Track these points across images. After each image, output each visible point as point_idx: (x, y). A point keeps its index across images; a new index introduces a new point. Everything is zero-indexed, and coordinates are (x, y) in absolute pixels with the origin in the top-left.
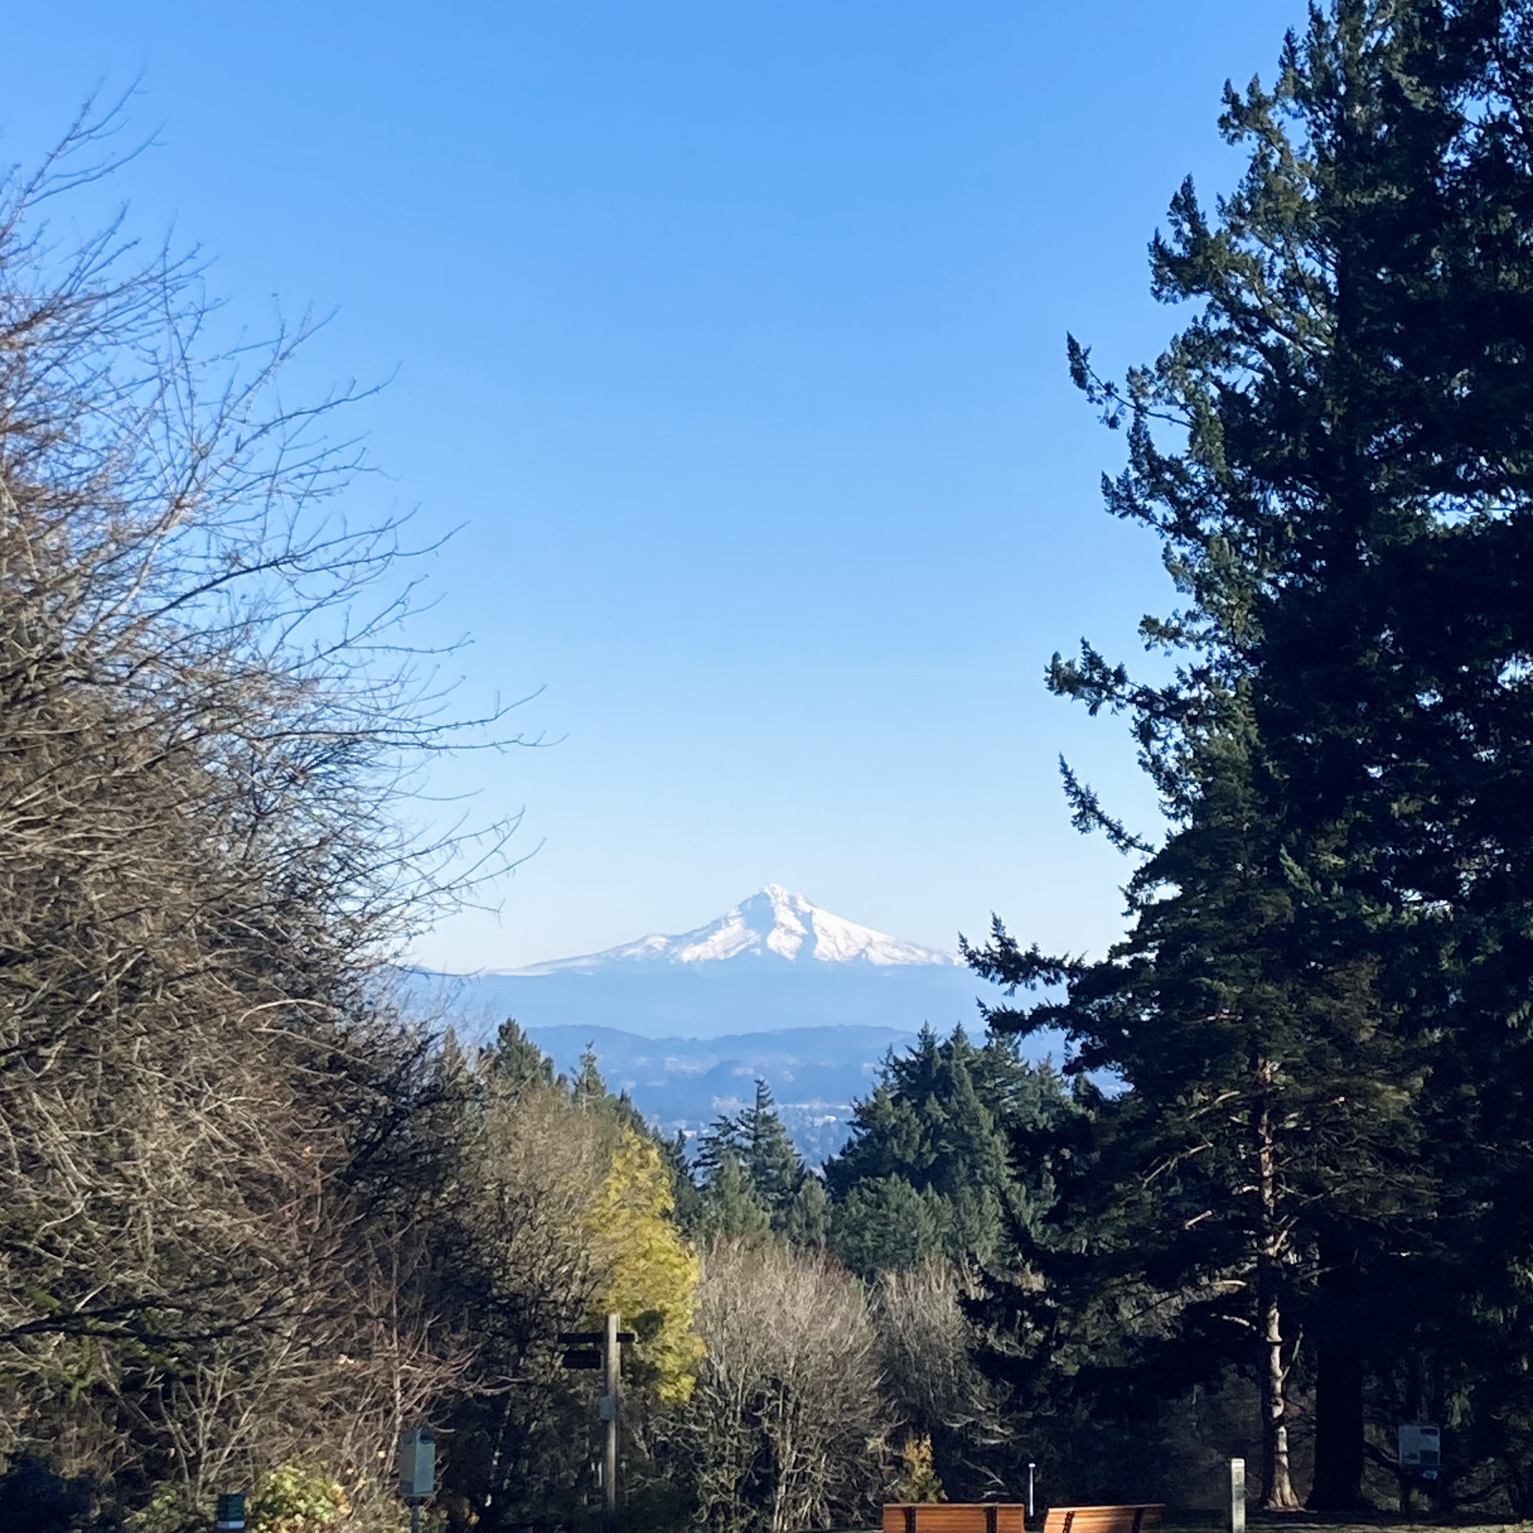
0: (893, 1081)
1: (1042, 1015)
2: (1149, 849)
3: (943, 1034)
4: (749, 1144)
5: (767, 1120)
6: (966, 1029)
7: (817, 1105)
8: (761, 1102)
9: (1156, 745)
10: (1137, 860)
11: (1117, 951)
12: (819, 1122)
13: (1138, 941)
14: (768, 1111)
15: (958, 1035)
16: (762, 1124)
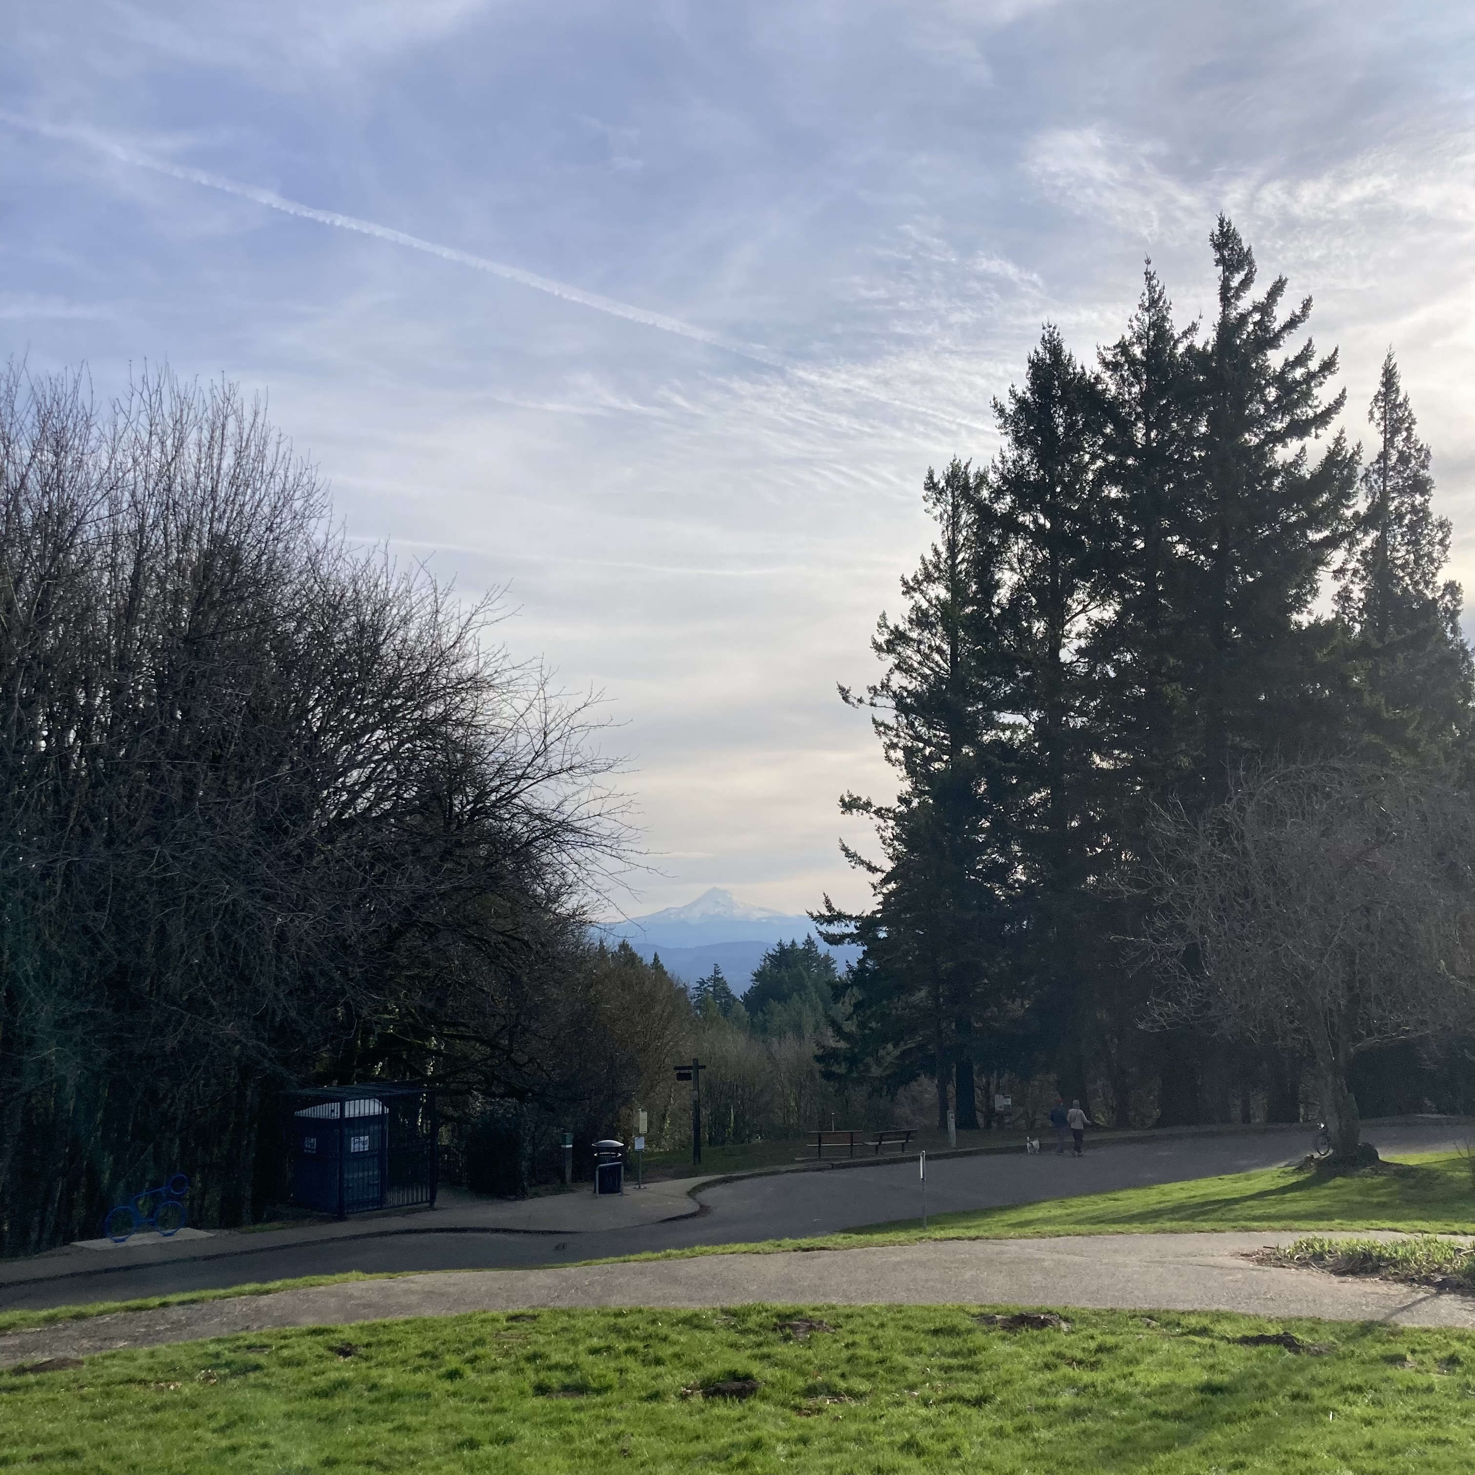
0: (768, 962)
1: (845, 937)
2: (883, 872)
3: (787, 943)
4: (711, 989)
5: (719, 979)
6: (797, 941)
8: (717, 972)
10: (880, 876)
11: (875, 912)
13: (884, 907)
14: (720, 976)
15: (793, 942)
16: (717, 981)
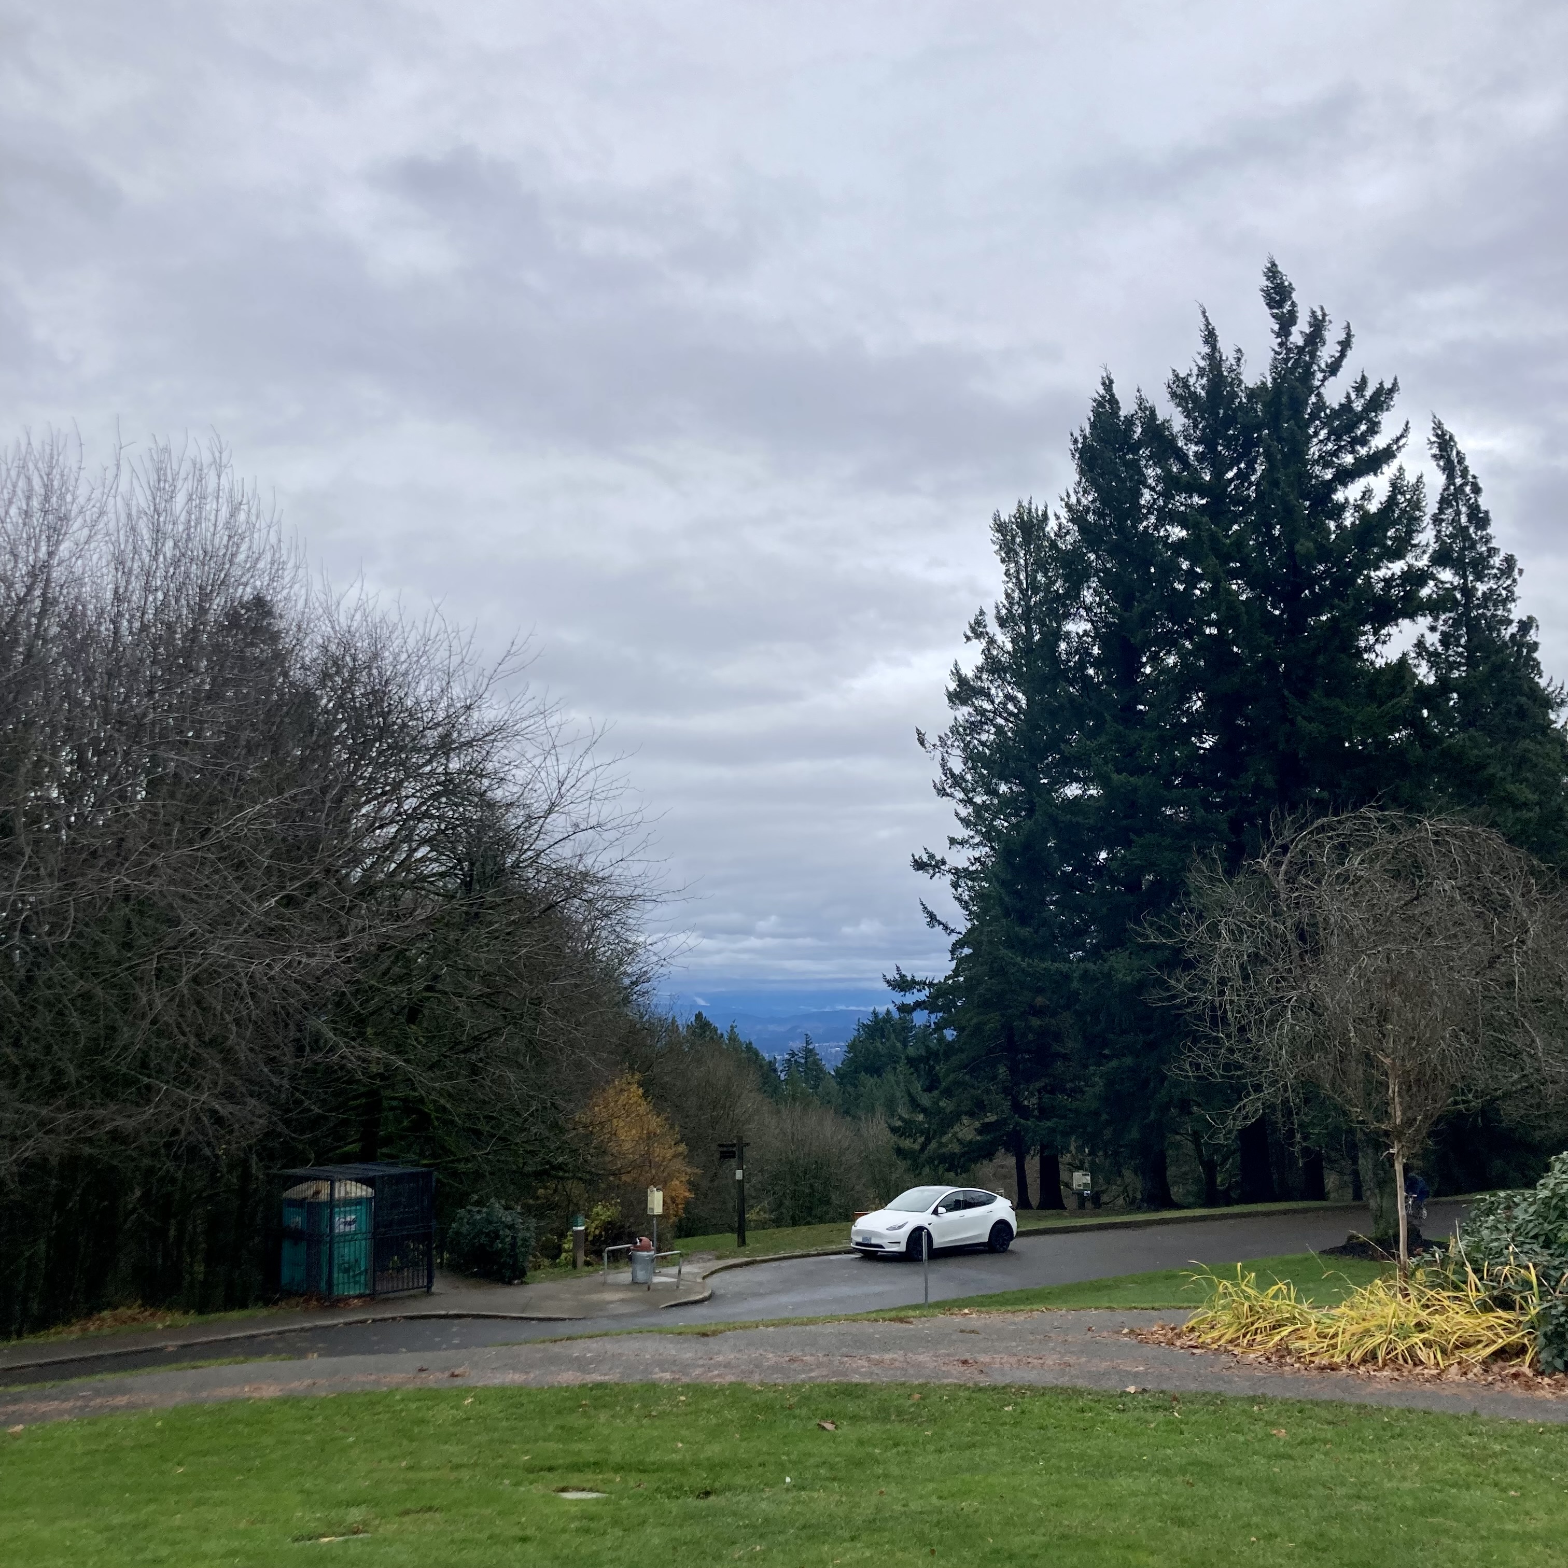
0: (862, 1032)
1: (919, 1005)
2: (959, 934)
3: (882, 1009)
4: (803, 1061)
5: (811, 1051)
6: (890, 1011)
7: (832, 1044)
8: (807, 1043)
9: (960, 890)
10: (954, 938)
11: (947, 978)
12: (833, 1051)
13: (956, 972)
14: (811, 1047)
15: (887, 1013)
16: (809, 1052)
